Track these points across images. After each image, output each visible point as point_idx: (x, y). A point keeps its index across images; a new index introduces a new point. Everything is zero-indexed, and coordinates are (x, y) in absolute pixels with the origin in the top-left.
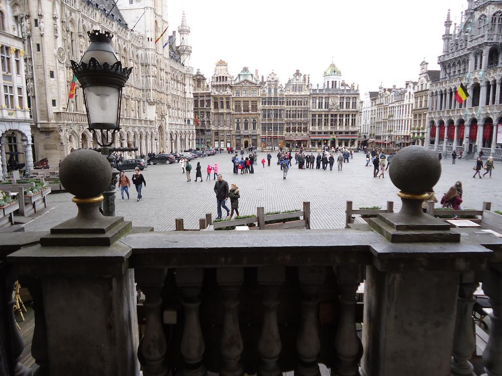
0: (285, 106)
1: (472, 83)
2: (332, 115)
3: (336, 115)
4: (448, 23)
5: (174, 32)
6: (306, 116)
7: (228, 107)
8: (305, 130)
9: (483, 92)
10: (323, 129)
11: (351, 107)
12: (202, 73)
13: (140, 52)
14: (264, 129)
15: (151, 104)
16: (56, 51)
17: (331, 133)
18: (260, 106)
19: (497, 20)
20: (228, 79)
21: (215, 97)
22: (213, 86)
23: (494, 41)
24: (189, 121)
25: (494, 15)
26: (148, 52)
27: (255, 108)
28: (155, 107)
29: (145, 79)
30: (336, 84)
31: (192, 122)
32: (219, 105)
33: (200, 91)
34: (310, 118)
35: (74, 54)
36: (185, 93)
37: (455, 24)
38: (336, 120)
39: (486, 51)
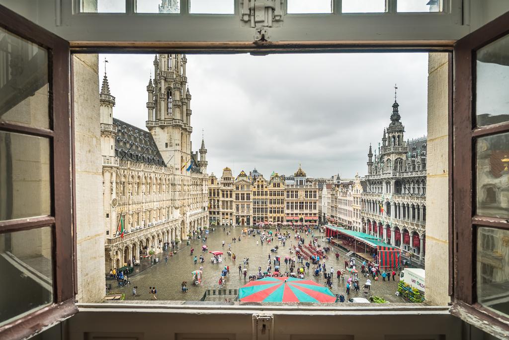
0: (268, 197)
1: (386, 201)
2: (300, 203)
3: (303, 203)
4: (370, 155)
5: (197, 152)
6: (282, 203)
7: (231, 197)
8: (282, 212)
9: (393, 208)
10: (295, 211)
11: (313, 197)
12: (214, 175)
13: (171, 177)
14: (254, 212)
15: (176, 208)
16: (111, 202)
17: (300, 214)
18: (252, 196)
19: (398, 163)
20: (231, 179)
21: (223, 191)
22: (222, 183)
23: (398, 176)
24: (204, 208)
25: (396, 160)
26: (176, 177)
27: (248, 198)
28: (179, 210)
29: (173, 193)
30: (302, 183)
31: (206, 209)
32: (225, 196)
33: (213, 186)
34: (285, 204)
35: (125, 194)
36: (202, 190)
37: (375, 155)
38: (303, 206)
39: (392, 182)
